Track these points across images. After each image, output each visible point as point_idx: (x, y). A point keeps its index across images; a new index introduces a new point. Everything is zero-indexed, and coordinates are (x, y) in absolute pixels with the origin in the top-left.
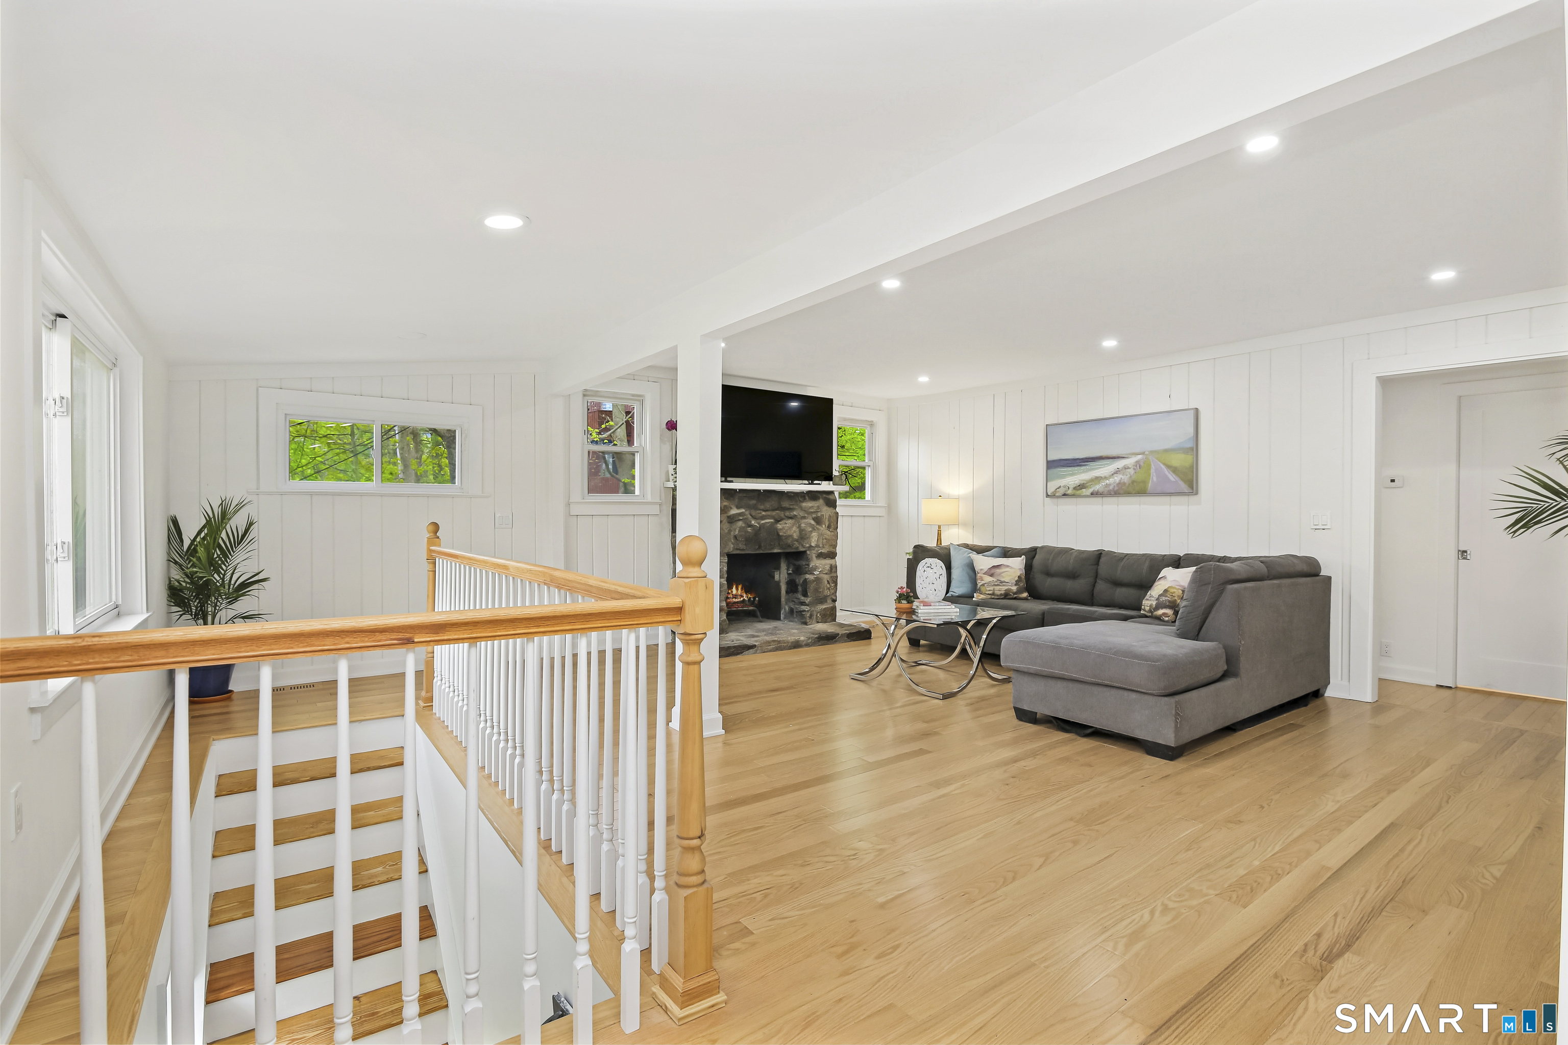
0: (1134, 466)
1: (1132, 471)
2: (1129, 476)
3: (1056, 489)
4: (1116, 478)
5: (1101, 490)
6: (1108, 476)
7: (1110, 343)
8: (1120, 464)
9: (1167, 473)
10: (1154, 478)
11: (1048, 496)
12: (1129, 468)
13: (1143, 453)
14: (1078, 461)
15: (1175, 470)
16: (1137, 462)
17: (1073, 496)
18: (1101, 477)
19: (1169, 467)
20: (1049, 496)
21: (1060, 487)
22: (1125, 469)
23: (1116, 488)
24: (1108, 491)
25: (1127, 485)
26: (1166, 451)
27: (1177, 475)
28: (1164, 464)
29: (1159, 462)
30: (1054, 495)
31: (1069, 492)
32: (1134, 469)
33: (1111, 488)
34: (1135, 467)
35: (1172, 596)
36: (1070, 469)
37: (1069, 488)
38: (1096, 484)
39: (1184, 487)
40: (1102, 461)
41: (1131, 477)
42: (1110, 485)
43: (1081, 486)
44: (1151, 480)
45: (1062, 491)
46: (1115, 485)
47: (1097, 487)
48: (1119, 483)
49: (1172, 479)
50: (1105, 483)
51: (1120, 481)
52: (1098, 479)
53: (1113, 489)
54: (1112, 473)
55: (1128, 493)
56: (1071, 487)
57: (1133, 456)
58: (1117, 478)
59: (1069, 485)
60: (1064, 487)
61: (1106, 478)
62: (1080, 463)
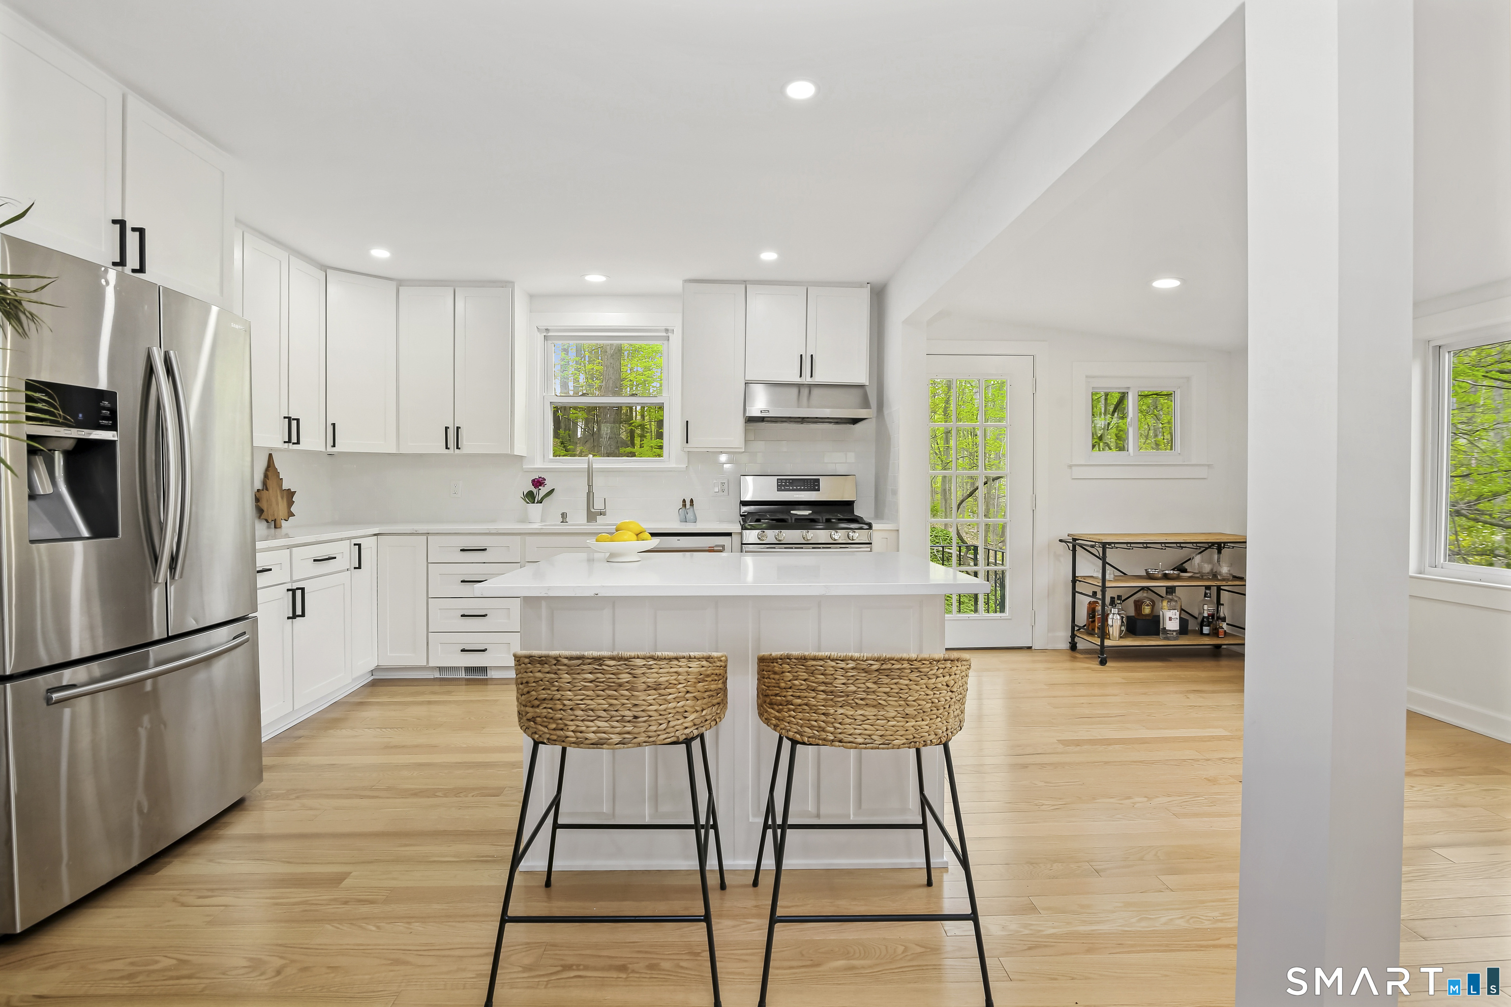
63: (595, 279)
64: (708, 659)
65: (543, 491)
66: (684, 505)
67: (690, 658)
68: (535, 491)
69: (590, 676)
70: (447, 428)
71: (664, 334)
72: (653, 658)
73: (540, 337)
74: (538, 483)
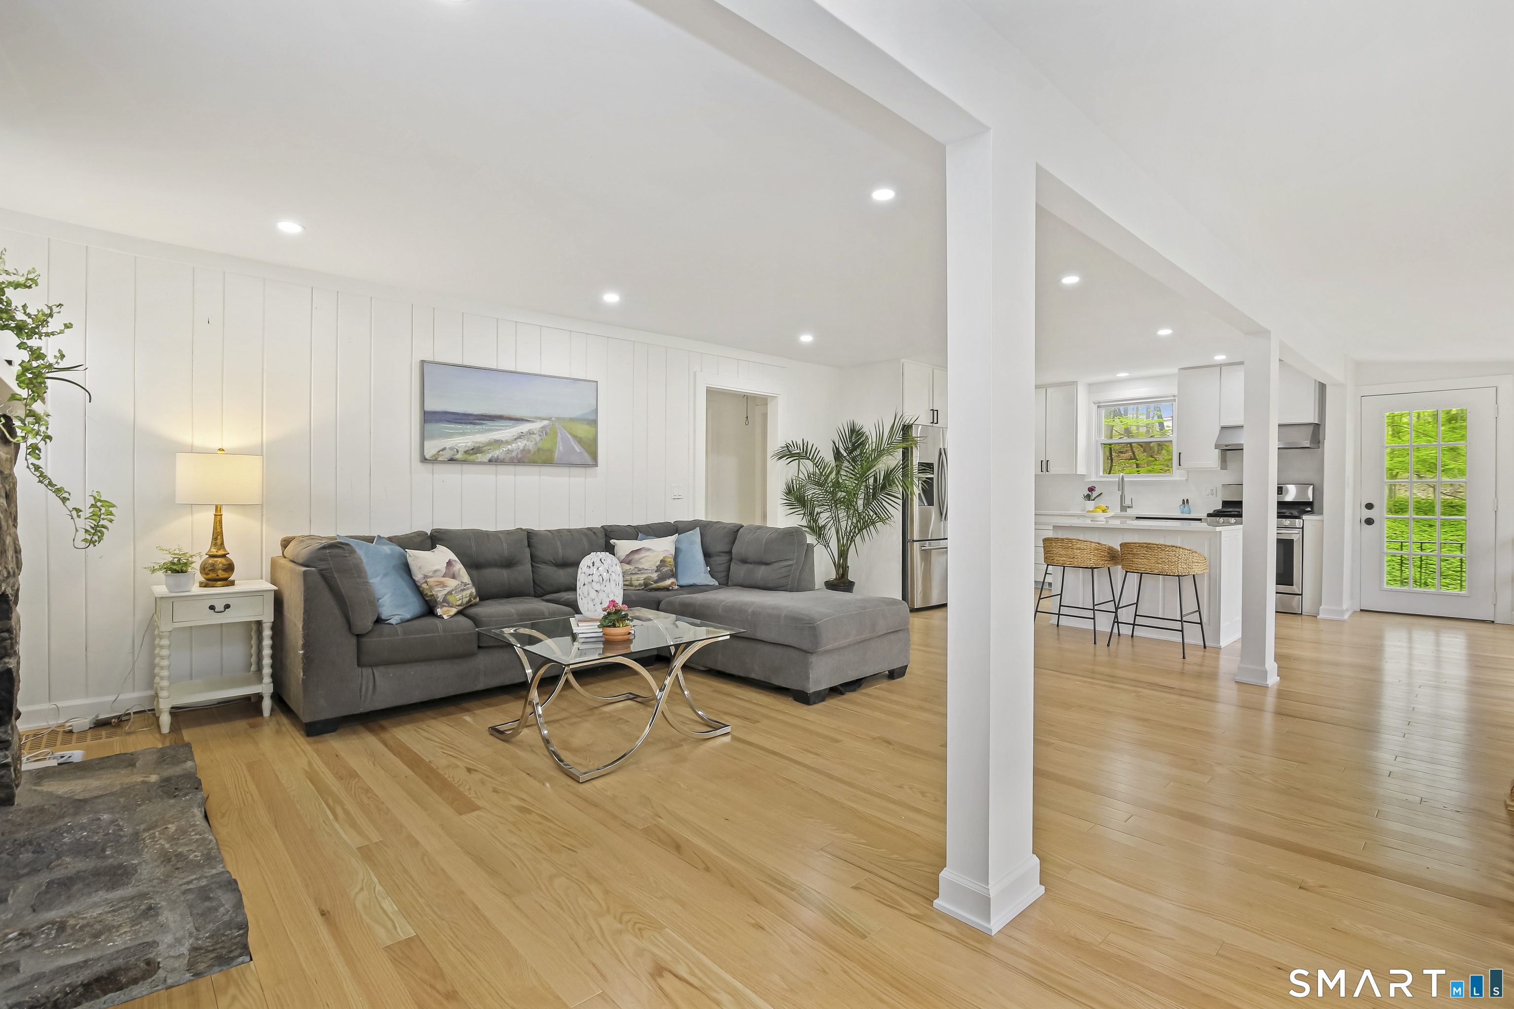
0: (539, 431)
1: (538, 438)
2: (534, 442)
3: (439, 452)
4: (519, 444)
5: (501, 457)
6: (510, 441)
7: (611, 298)
8: (525, 428)
9: (573, 443)
10: (560, 447)
11: (424, 460)
12: (533, 434)
13: (549, 419)
14: (471, 418)
15: (580, 441)
16: (543, 428)
17: (464, 462)
18: (502, 441)
19: (575, 437)
20: (426, 459)
21: (444, 449)
22: (530, 434)
23: (520, 456)
24: (511, 458)
25: (532, 452)
26: (572, 420)
27: (582, 446)
28: (570, 433)
29: (565, 431)
30: (436, 460)
31: (459, 456)
32: (540, 435)
33: (514, 454)
34: (541, 434)
35: (670, 565)
36: (459, 426)
37: (458, 452)
38: (495, 449)
39: (588, 459)
40: (503, 421)
41: (536, 444)
42: (512, 451)
43: (476, 450)
44: (557, 449)
45: (447, 455)
46: (519, 451)
47: (497, 453)
48: (523, 450)
49: (578, 450)
50: (507, 449)
51: (524, 447)
52: (498, 443)
53: (517, 456)
54: (515, 437)
55: (533, 462)
56: (462, 450)
57: (538, 421)
58: (521, 444)
59: (459, 447)
60: (451, 449)
61: (507, 443)
62: (474, 420)
63: (1123, 375)
64: (1098, 544)
65: (1095, 494)
66: (1184, 503)
67: (1091, 542)
68: (1090, 493)
69: (1061, 544)
70: (1042, 461)
71: (1173, 398)
72: (1078, 540)
73: (1095, 407)
74: (1091, 489)
